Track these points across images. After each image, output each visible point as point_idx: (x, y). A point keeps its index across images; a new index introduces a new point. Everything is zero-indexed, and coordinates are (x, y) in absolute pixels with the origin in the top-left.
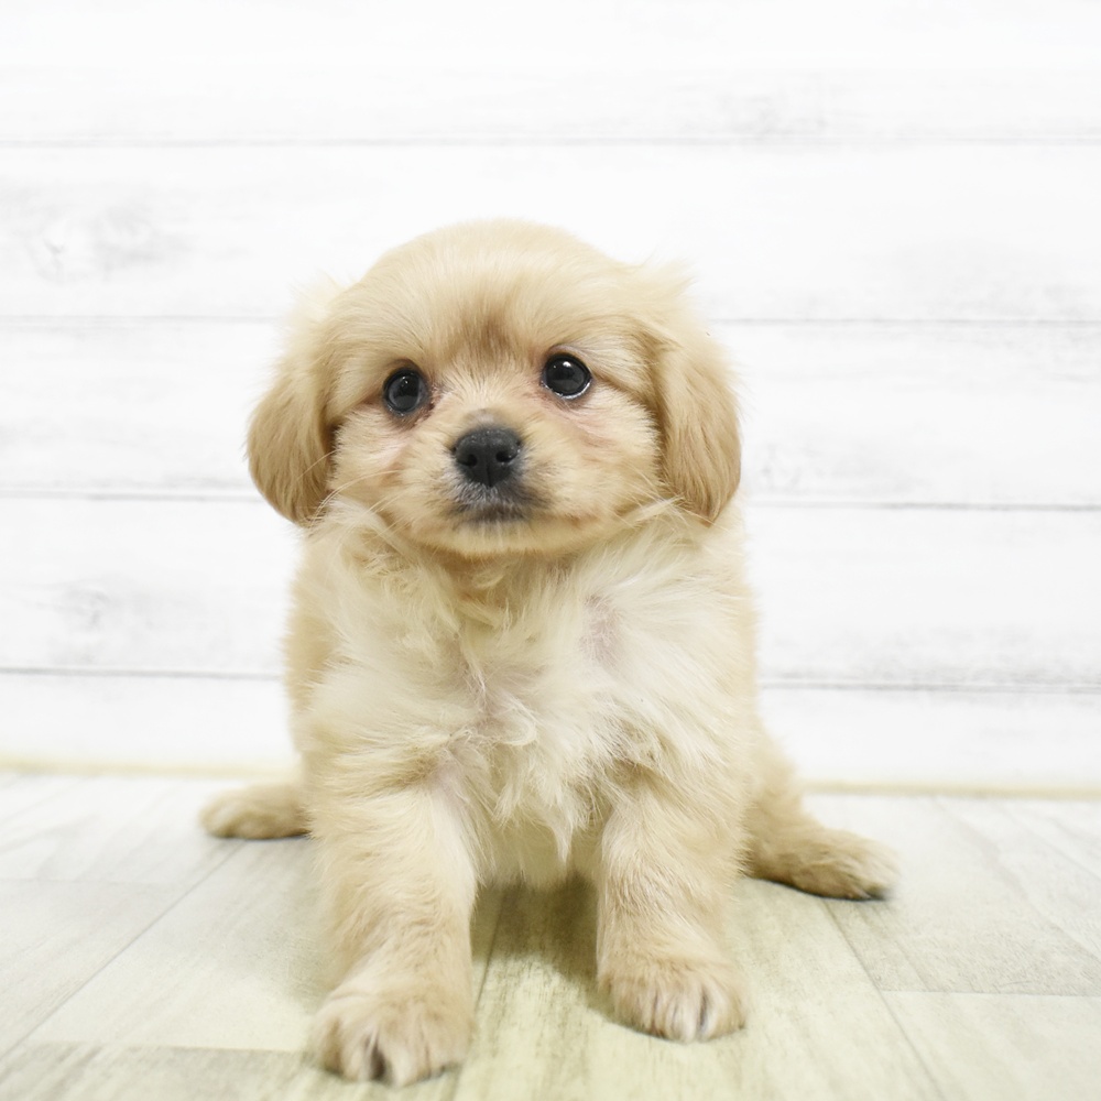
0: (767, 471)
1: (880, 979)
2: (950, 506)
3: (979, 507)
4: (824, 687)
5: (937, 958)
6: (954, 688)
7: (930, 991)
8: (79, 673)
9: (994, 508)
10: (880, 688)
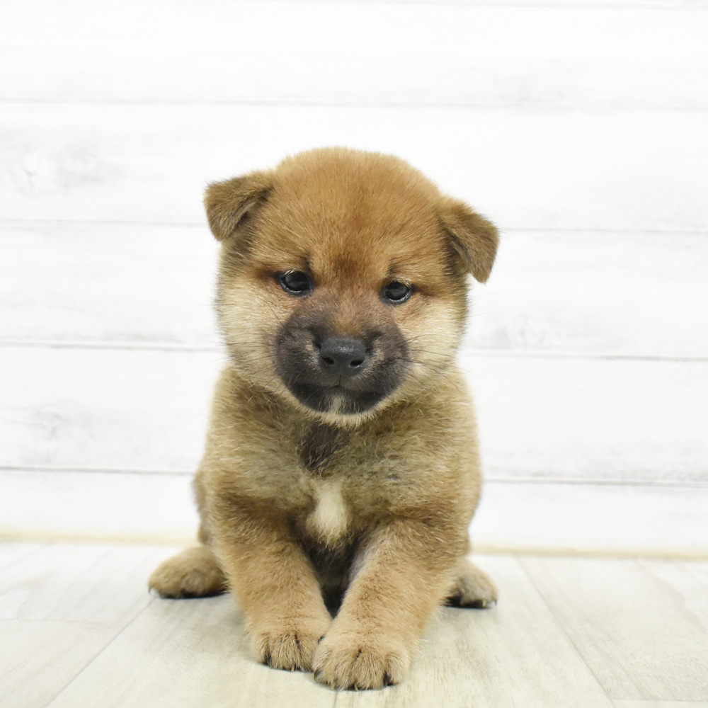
0: (522, 333)
1: (611, 691)
2: (647, 358)
3: (666, 359)
4: (561, 482)
5: (649, 676)
6: (650, 484)
7: (646, 699)
8: (41, 470)
9: (677, 360)
10: (599, 484)
